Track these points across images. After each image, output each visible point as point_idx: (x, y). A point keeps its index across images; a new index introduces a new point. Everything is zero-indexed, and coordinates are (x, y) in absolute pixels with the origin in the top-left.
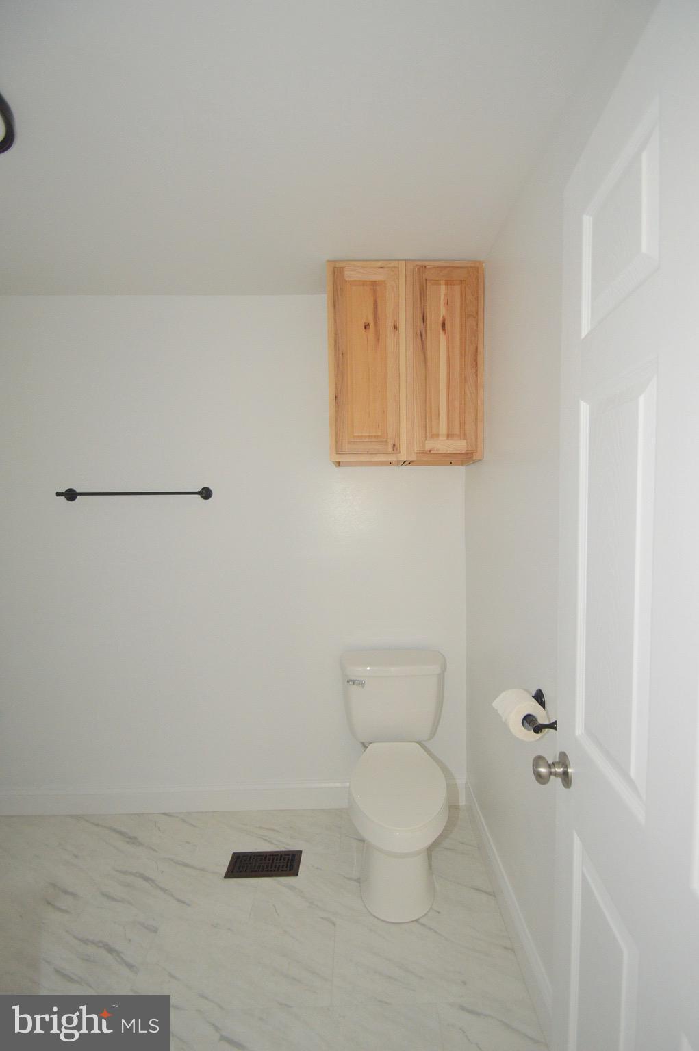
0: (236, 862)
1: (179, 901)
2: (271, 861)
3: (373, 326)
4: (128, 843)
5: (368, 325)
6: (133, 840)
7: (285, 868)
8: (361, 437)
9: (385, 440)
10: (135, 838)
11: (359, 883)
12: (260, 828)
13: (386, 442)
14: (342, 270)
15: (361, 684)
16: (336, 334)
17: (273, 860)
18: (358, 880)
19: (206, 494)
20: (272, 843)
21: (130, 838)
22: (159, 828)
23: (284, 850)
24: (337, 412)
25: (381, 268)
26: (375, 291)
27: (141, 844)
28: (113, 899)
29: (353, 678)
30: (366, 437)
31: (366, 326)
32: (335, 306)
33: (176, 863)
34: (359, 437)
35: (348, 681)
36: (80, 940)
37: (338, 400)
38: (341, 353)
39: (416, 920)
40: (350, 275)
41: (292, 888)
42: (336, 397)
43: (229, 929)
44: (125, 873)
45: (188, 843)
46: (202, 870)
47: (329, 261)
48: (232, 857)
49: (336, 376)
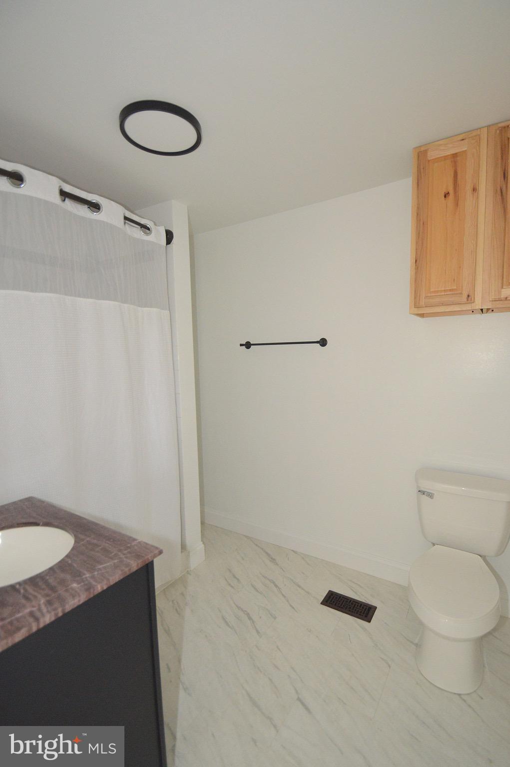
0: (330, 597)
1: (291, 606)
2: (353, 606)
3: (453, 194)
4: (271, 561)
5: (448, 193)
6: (273, 560)
7: (362, 614)
8: (437, 292)
9: (460, 292)
10: (274, 559)
11: (417, 647)
12: (351, 581)
13: (461, 294)
14: (426, 152)
15: (431, 495)
16: (418, 208)
17: (355, 605)
18: (416, 645)
19: (323, 342)
20: (356, 594)
21: (272, 558)
22: (288, 558)
23: (363, 601)
24: (416, 273)
25: (463, 140)
26: (455, 163)
27: (277, 564)
28: (257, 591)
29: (423, 490)
30: (441, 291)
31: (446, 195)
32: (418, 185)
33: (294, 583)
34: (435, 292)
35: (419, 491)
36: (237, 606)
37: (418, 262)
38: (422, 223)
39: (459, 695)
40: (432, 155)
41: (364, 629)
42: (416, 261)
43: (317, 637)
44: (265, 577)
45: (303, 573)
46: (308, 593)
47: (415, 148)
48: (328, 593)
49: (417, 243)
